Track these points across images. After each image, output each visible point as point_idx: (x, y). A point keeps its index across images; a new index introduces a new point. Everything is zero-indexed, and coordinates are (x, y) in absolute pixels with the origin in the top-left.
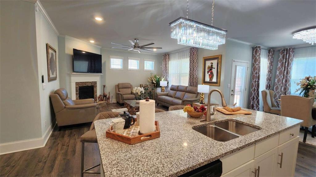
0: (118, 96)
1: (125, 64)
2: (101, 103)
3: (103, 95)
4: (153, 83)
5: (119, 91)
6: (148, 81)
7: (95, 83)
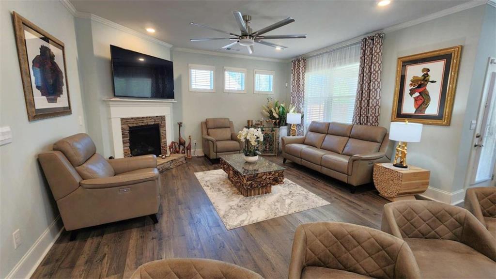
0: (206, 143)
1: (219, 80)
2: (174, 158)
3: (178, 142)
4: (272, 117)
5: (208, 134)
6: (262, 114)
7: (163, 118)
